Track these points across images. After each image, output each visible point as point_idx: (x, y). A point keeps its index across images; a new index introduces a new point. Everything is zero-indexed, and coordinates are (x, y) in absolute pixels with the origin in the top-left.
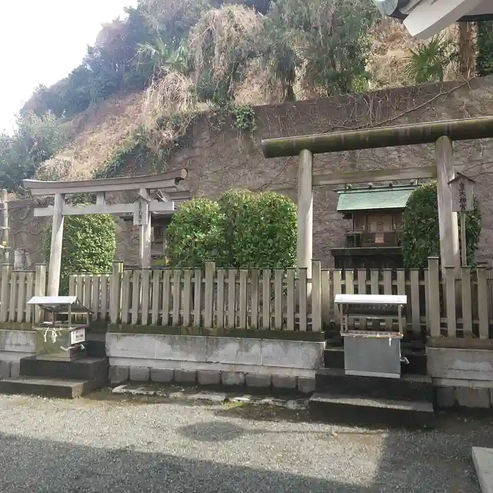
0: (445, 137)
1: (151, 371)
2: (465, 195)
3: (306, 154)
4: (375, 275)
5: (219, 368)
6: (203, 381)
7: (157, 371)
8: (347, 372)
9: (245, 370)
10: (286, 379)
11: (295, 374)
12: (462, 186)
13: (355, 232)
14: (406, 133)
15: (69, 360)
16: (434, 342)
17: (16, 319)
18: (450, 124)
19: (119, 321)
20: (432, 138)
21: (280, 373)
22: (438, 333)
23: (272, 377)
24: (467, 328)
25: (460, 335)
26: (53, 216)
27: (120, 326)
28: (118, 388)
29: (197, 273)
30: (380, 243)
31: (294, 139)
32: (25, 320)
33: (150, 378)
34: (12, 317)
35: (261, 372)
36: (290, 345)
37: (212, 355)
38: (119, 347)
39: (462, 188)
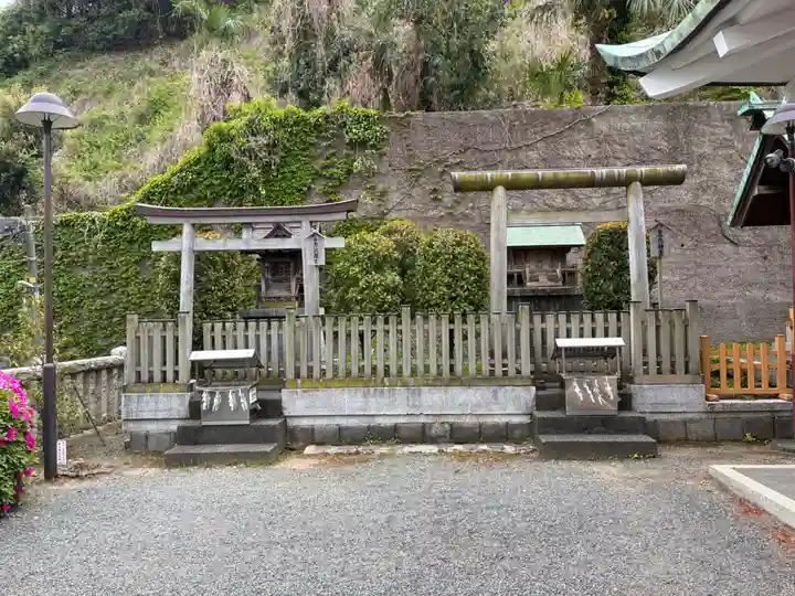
0: (638, 183)
1: (340, 429)
3: (500, 191)
4: (575, 319)
5: (422, 420)
6: (403, 433)
7: (347, 428)
8: (569, 413)
9: (451, 420)
10: (496, 426)
11: (505, 420)
12: (660, 232)
14: (602, 177)
15: (248, 422)
16: (637, 379)
17: (151, 380)
18: (643, 170)
19: (297, 375)
20: (625, 182)
21: (489, 420)
22: (642, 371)
23: (480, 425)
24: (666, 365)
25: (659, 372)
26: (180, 252)
27: (299, 381)
28: (310, 449)
29: (392, 319)
30: (543, 283)
31: (489, 174)
32: (164, 380)
33: (341, 436)
34: (145, 377)
35: (469, 421)
36: (501, 392)
37: (414, 406)
38: (299, 405)
39: (660, 235)
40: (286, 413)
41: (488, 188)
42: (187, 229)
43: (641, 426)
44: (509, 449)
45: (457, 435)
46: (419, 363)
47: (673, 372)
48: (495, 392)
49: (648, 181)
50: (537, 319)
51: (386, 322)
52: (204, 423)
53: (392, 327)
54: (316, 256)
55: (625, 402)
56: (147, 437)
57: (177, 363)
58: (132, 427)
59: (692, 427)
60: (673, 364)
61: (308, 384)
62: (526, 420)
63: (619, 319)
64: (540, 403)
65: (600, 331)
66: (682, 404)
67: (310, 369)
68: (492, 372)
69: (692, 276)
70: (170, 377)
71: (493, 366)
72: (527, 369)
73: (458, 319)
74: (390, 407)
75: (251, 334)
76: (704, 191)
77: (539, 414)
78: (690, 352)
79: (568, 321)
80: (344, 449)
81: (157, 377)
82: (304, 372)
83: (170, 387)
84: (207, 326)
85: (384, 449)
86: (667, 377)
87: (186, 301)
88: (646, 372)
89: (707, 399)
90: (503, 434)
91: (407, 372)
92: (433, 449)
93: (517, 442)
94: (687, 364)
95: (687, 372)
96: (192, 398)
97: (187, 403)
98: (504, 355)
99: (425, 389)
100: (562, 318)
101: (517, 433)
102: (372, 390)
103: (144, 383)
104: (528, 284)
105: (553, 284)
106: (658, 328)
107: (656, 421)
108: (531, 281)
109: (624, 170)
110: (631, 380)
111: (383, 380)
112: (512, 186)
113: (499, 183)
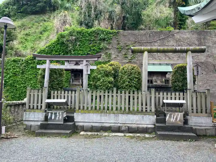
0: (190, 52)
1: (92, 127)
2: (198, 70)
3: (146, 53)
5: (119, 125)
6: (112, 129)
7: (95, 126)
8: (167, 125)
9: (128, 125)
10: (143, 128)
11: (145, 126)
12: (197, 67)
14: (179, 49)
15: (63, 123)
16: (189, 115)
17: (33, 108)
18: (191, 48)
19: (79, 109)
20: (186, 51)
21: (140, 126)
22: (191, 112)
23: (138, 127)
24: (199, 110)
25: (197, 112)
26: (45, 69)
27: (80, 110)
28: (82, 133)
29: (111, 92)
30: (159, 83)
31: (143, 48)
32: (37, 108)
33: (92, 129)
34: (32, 107)
35: (134, 126)
36: (145, 116)
37: (116, 120)
38: (80, 118)
39: (197, 68)
40: (75, 121)
41: (142, 52)
42: (48, 61)
43: (191, 130)
44: (147, 136)
45: (130, 130)
46: (119, 106)
47: (201, 112)
48: (143, 117)
49: (193, 51)
50: (157, 94)
51: (109, 92)
52: (49, 123)
53: (110, 94)
54: (87, 71)
55: (186, 122)
56: (31, 126)
57: (42, 103)
58: (26, 123)
59: (208, 131)
60: (202, 110)
61: (83, 112)
62: (153, 126)
63: (184, 95)
64: (158, 121)
65: (177, 98)
66: (205, 123)
67: (83, 107)
68: (142, 110)
69: (205, 83)
70: (39, 107)
71: (142, 108)
72: (153, 110)
73: (131, 92)
74: (109, 120)
75: (66, 95)
76: (209, 57)
77: (157, 125)
78: (207, 106)
79: (167, 94)
80: (93, 133)
81: (35, 107)
82: (82, 108)
83: (39, 111)
84: (52, 92)
85: (106, 134)
86: (199, 114)
87: (46, 84)
88: (193, 112)
89: (213, 122)
90: (145, 131)
91: (114, 109)
92: (122, 134)
93: (150, 133)
94: (206, 110)
95: (206, 113)
96: (46, 114)
97: (44, 116)
98: (146, 105)
99: (120, 115)
100: (165, 94)
101: (150, 131)
102: (103, 114)
103: (31, 109)
104: (154, 83)
105: (162, 83)
106: (197, 98)
107: (196, 128)
108: (155, 82)
109: (186, 48)
110: (188, 115)
111: (107, 111)
112: (150, 51)
113: (146, 50)
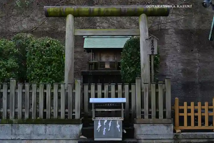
2: (153, 46)
5: (20, 142)
8: (95, 139)
11: (65, 142)
12: (152, 41)
13: (93, 61)
14: (125, 11)
16: (137, 121)
20: (137, 14)
22: (140, 117)
25: (150, 117)
29: (5, 86)
31: (64, 8)
35: (45, 142)
37: (15, 135)
39: (152, 43)
41: (62, 15)
47: (157, 117)
48: (60, 128)
49: (151, 14)
50: (86, 87)
60: (157, 113)
63: (130, 88)
66: (161, 135)
88: (143, 117)
89: (174, 132)
94: (164, 113)
95: (165, 117)
100: (99, 87)
112: (76, 15)
113: (70, 13)
